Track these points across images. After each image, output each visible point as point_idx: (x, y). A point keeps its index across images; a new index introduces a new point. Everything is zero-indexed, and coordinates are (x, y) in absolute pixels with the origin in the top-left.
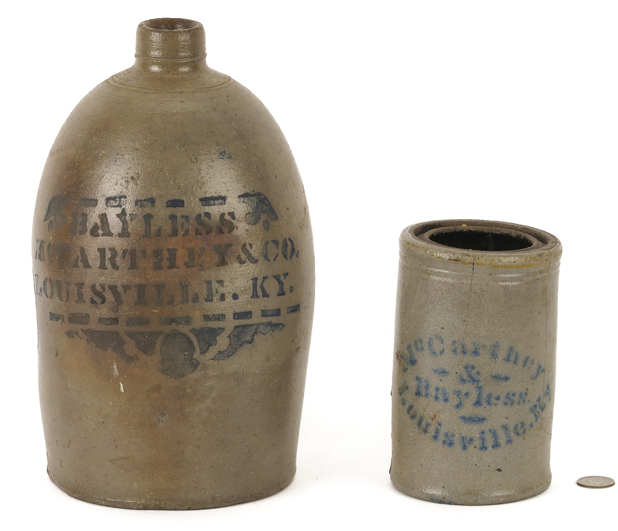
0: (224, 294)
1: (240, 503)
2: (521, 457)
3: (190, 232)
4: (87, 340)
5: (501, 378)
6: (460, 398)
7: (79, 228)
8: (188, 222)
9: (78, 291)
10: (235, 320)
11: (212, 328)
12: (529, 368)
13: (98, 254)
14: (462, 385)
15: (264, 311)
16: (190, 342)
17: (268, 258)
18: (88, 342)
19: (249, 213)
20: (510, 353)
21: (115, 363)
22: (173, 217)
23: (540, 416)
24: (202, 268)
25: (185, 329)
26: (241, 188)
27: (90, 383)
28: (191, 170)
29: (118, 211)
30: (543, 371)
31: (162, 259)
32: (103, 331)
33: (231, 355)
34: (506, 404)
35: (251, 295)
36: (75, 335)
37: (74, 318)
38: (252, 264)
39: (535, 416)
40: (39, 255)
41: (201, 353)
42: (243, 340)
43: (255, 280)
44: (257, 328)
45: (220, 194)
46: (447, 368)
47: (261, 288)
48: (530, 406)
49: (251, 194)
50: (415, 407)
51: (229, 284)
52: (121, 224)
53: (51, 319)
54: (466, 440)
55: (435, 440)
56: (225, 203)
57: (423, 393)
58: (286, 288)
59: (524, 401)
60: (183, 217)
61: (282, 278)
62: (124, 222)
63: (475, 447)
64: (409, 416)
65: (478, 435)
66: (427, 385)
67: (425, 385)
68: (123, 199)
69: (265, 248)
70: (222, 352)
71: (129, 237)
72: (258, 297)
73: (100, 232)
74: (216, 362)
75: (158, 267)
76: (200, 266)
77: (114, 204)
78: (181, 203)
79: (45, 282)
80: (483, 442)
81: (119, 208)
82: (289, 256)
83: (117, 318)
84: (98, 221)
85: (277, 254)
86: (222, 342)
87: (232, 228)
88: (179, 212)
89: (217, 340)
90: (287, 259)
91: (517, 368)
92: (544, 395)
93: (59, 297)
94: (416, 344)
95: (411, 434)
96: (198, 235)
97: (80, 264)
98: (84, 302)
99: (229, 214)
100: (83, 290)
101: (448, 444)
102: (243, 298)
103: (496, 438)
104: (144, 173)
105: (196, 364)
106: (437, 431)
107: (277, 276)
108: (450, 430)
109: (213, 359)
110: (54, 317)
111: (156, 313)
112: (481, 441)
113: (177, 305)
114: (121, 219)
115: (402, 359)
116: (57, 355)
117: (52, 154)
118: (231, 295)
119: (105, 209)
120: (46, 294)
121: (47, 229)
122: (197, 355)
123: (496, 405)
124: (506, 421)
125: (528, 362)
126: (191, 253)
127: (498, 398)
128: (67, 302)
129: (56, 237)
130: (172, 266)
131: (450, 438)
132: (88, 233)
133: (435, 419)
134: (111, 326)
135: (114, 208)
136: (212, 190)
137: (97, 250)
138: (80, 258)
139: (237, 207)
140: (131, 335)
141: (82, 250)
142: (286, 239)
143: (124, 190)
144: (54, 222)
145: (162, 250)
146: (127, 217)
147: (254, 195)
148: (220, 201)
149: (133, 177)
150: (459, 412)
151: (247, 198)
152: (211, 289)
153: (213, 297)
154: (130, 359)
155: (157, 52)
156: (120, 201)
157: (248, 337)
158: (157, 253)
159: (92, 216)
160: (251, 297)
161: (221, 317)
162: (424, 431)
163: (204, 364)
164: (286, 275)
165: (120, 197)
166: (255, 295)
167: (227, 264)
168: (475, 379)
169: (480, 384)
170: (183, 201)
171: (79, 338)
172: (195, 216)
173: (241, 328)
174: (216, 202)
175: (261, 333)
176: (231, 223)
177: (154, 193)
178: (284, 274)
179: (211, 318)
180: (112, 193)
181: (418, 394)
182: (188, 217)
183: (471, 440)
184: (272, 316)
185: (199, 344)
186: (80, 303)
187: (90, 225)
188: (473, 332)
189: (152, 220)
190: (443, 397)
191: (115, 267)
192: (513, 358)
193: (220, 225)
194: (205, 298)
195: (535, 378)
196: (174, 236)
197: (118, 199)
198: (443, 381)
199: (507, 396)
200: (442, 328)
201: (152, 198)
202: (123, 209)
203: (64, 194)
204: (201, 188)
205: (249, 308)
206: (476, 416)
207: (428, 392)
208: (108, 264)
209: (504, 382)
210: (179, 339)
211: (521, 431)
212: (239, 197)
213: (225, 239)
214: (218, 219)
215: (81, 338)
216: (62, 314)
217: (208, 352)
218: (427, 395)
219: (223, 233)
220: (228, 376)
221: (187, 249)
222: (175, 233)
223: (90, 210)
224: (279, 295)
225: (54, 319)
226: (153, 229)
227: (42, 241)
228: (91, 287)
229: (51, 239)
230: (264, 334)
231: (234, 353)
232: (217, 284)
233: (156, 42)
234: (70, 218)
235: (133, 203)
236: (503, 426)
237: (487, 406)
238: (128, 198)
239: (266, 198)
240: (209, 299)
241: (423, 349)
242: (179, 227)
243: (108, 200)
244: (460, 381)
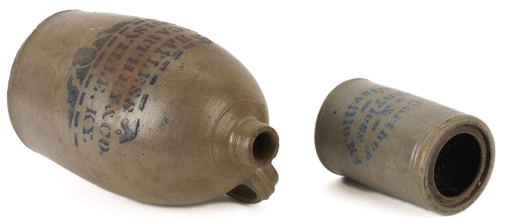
3: (135, 83)
4: (126, 22)
10: (82, 93)
15: (79, 115)
16: (85, 64)
17: (103, 126)
19: (128, 122)
21: (104, 28)
22: (148, 76)
25: (92, 63)
26: (143, 123)
28: (166, 97)
31: (132, 63)
32: (122, 27)
33: (68, 86)
38: (103, 114)
42: (71, 95)
43: (95, 113)
44: (73, 107)
45: (145, 107)
47: (90, 116)
49: (137, 129)
51: (100, 95)
52: (164, 51)
56: (139, 109)
58: (86, 136)
60: (145, 81)
61: (91, 134)
62: (163, 53)
69: (108, 126)
70: (72, 81)
71: (154, 52)
72: (87, 112)
73: (169, 43)
74: (69, 76)
76: (117, 83)
77: (176, 53)
78: (152, 83)
81: (173, 54)
82: (100, 144)
84: (175, 45)
85: (102, 135)
86: (76, 83)
87: (125, 108)
88: (149, 80)
89: (78, 79)
90: (99, 141)
96: (131, 87)
99: (133, 109)
102: (90, 101)
104: (180, 73)
105: (75, 65)
107: (92, 130)
111: (109, 51)
113: (106, 63)
114: (166, 52)
118: (94, 95)
119: (178, 49)
122: (78, 66)
126: (126, 80)
130: (126, 67)
135: (174, 52)
136: (150, 104)
139: (134, 116)
142: (109, 145)
143: (179, 60)
145: (136, 64)
146: (165, 55)
147: (136, 131)
148: (142, 106)
151: (136, 124)
152: (103, 84)
156: (176, 56)
157: (71, 99)
160: (88, 107)
161: (87, 85)
163: (72, 69)
166: (88, 110)
167: (110, 98)
170: (153, 85)
173: (77, 96)
174: (142, 104)
175: (70, 107)
176: (128, 108)
177: (166, 72)
178: (92, 136)
180: (183, 55)
182: (143, 84)
184: (75, 119)
189: (154, 65)
193: (130, 101)
194: (101, 79)
196: (139, 73)
197: (178, 56)
202: (170, 56)
204: (154, 98)
205: (84, 104)
212: (139, 120)
213: (122, 102)
214: (133, 101)
215: (129, 21)
217: (76, 73)
221: (128, 78)
222: (140, 74)
224: (84, 128)
226: (148, 64)
230: (69, 111)
231: (68, 88)
232: (103, 88)
235: (169, 61)
238: (174, 60)
239: (132, 139)
240: (99, 81)
242: (141, 77)
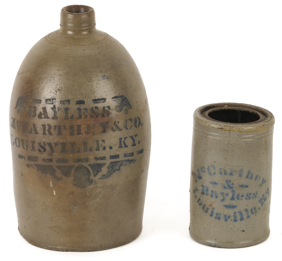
0: (105, 147)
1: (114, 247)
2: (254, 224)
3: (88, 116)
4: (37, 169)
5: (244, 186)
6: (223, 196)
7: (32, 114)
8: (87, 112)
9: (32, 145)
10: (111, 159)
11: (99, 164)
12: (258, 181)
13: (42, 127)
14: (225, 190)
15: (125, 154)
16: (88, 171)
17: (127, 128)
18: (37, 170)
19: (117, 106)
20: (249, 174)
21: (51, 181)
22: (79, 109)
23: (264, 203)
24: (94, 134)
25: (86, 164)
26: (113, 94)
27: (38, 190)
28: (88, 85)
29: (52, 106)
30: (265, 181)
31: (74, 130)
32: (45, 165)
33: (109, 177)
34: (247, 199)
35: (119, 146)
36: (31, 167)
37: (30, 158)
38: (119, 131)
39: (261, 204)
40: (13, 125)
41: (94, 176)
42: (115, 169)
43: (121, 139)
44: (122, 163)
45: (102, 97)
46: (217, 182)
47: (124, 143)
48: (259, 199)
49: (119, 96)
50: (201, 200)
51: (107, 142)
52: (53, 112)
53: (19, 158)
54: (227, 217)
55: (211, 216)
56: (105, 102)
57: (205, 193)
58: (136, 142)
59: (256, 197)
60: (84, 109)
61: (134, 137)
62: (55, 112)
63: (231, 220)
64: (198, 204)
65: (233, 214)
66: (207, 189)
67: (206, 189)
68: (54, 100)
69: (125, 123)
70: (104, 175)
71: (57, 119)
72: (122, 147)
74: (101, 180)
75: (72, 134)
76: (93, 133)
77: (50, 103)
79: (16, 139)
80: (235, 218)
81: (52, 105)
82: (138, 126)
83: (52, 159)
84: (42, 111)
85: (132, 126)
86: (104, 170)
87: (109, 114)
88: (82, 106)
89: (102, 169)
90: (136, 128)
91: (252, 181)
92: (266, 193)
93: (23, 147)
94: (201, 169)
95: (199, 213)
96: (92, 118)
97: (33, 132)
98: (35, 150)
99: (107, 107)
100: (35, 145)
101: (218, 218)
102: (114, 148)
103: (241, 216)
104: (65, 87)
105: (91, 181)
106: (212, 212)
107: (131, 136)
108: (219, 212)
109: (100, 179)
110: (20, 157)
111: (71, 157)
112: (234, 217)
113: (82, 152)
114: (53, 110)
115: (194, 176)
116: (22, 175)
117: (19, 74)
118: (109, 147)
119: (45, 105)
120: (16, 145)
121: (16, 113)
122: (92, 177)
123: (241, 199)
124: (247, 207)
125: (258, 178)
126: (88, 127)
127: (242, 196)
128: (27, 150)
129: (21, 117)
130: (79, 133)
131: (219, 215)
132: (37, 117)
133: (211, 206)
134: (49, 163)
135: (50, 105)
136: (98, 96)
137: (41, 125)
138: (33, 129)
139: (111, 103)
140: (59, 167)
141: (34, 125)
142: (136, 118)
143: (55, 96)
144: (20, 110)
145: (74, 126)
146: (56, 109)
147: (120, 97)
148: (103, 101)
149: (59, 89)
150: (223, 203)
151: (116, 99)
152: (99, 144)
153: (100, 148)
154: (58, 179)
155: (71, 24)
156: (53, 101)
157: (117, 167)
158: (72, 127)
159: (39, 108)
160: (119, 148)
161: (103, 158)
162: (206, 212)
163: (95, 181)
164: (136, 135)
165: (53, 99)
166: (121, 147)
167: (106, 132)
168: (231, 187)
169: (234, 189)
170: (84, 101)
171: (33, 168)
172: (90, 108)
173: (114, 163)
174: (101, 101)
175: (124, 165)
176: (108, 111)
177: (70, 97)
178: (135, 135)
179: (99, 159)
180: (49, 97)
181: (203, 193)
182: (87, 109)
183: (229, 217)
184: (129, 156)
185: (93, 172)
186: (33, 151)
187: (38, 113)
188: (230, 164)
189: (69, 111)
190: (215, 195)
191: (50, 134)
192: (250, 176)
193: (103, 113)
194: (96, 149)
195: (261, 185)
196: (80, 119)
197: (51, 100)
198: (215, 188)
199: (247, 195)
200: (215, 162)
201: (69, 100)
202: (54, 105)
203: (25, 96)
204: (93, 95)
205: (117, 153)
206: (231, 205)
207: (208, 193)
208: (47, 132)
209: (246, 188)
210: (83, 169)
211: (254, 212)
212: (112, 98)
213: (106, 119)
214: (102, 110)
215: (34, 168)
216: (24, 156)
217: (97, 175)
218: (207, 194)
219: (105, 116)
220: (107, 186)
221: (86, 125)
222: (80, 117)
223: (38, 105)
224: (133, 146)
225: (20, 158)
226: (69, 115)
227: (14, 119)
228: (39, 144)
229: (19, 118)
230: (126, 165)
231: (110, 175)
232: (101, 142)
233: (70, 19)
234: (28, 109)
235: (59, 102)
236: (245, 210)
237: (237, 200)
238: (57, 99)
239: (126, 98)
240: (98, 149)
241: (205, 171)
242: (82, 114)
243: (47, 100)
244: (224, 188)
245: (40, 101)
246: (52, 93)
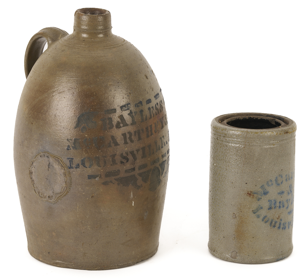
7: (108, 126)
8: (153, 110)
9: (112, 159)
11: (164, 161)
13: (122, 137)
18: (118, 184)
21: (132, 192)
22: (149, 109)
24: (158, 132)
25: (158, 165)
27: (117, 206)
29: (128, 112)
31: (149, 132)
32: (127, 177)
36: (109, 183)
37: (108, 175)
52: (131, 118)
53: (89, 179)
60: (152, 107)
62: (132, 117)
73: (121, 125)
75: (148, 136)
77: (126, 109)
78: (150, 101)
79: (83, 160)
81: (128, 110)
83: (134, 168)
84: (119, 120)
88: (150, 105)
93: (97, 165)
96: (156, 115)
97: (113, 145)
98: (116, 164)
100: (115, 158)
104: (134, 90)
109: (164, 177)
110: (91, 177)
111: (149, 160)
113: (155, 153)
114: (130, 116)
116: (92, 197)
120: (84, 166)
121: (80, 132)
122: (160, 177)
128: (104, 167)
129: (91, 134)
130: (152, 134)
132: (114, 127)
134: (131, 173)
135: (126, 111)
136: (155, 91)
137: (121, 135)
138: (112, 142)
140: (140, 175)
141: (113, 137)
143: (128, 101)
144: (86, 127)
145: (148, 127)
149: (130, 93)
152: (162, 141)
154: (139, 187)
156: (128, 106)
158: (147, 129)
159: (115, 118)
165: (128, 104)
167: (163, 127)
170: (151, 99)
171: (112, 184)
174: (158, 97)
176: (162, 106)
177: (141, 99)
179: (164, 156)
180: (123, 103)
186: (114, 165)
187: (115, 123)
189: (143, 113)
191: (132, 141)
193: (160, 108)
197: (126, 106)
201: (141, 101)
202: (131, 110)
208: (128, 140)
210: (156, 171)
213: (162, 114)
214: (159, 105)
216: (99, 174)
219: (161, 112)
221: (154, 124)
222: (151, 117)
223: (113, 115)
226: (144, 117)
228: (121, 155)
229: (87, 136)
232: (163, 138)
234: (100, 122)
235: (134, 106)
238: (131, 104)
240: (162, 147)
242: (151, 113)
243: (122, 107)
245: (114, 111)
246: (124, 99)
